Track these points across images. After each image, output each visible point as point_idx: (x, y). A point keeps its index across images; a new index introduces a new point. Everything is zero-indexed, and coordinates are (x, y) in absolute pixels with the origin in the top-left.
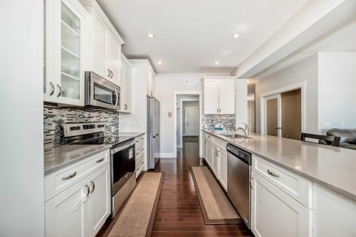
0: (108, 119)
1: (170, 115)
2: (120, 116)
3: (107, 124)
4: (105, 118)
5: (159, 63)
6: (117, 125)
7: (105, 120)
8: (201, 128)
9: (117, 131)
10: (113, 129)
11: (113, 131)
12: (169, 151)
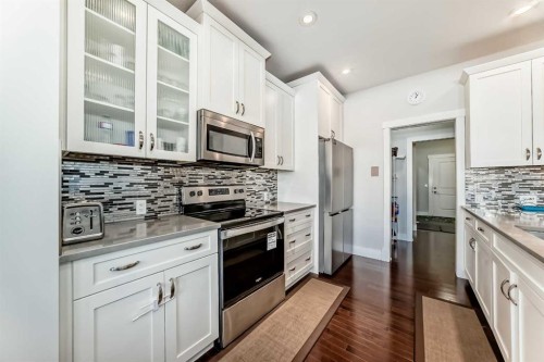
0: (257, 181)
1: (375, 171)
2: (279, 176)
3: (255, 188)
4: (252, 179)
5: (344, 73)
6: (273, 190)
7: (252, 182)
8: (461, 202)
9: (274, 199)
10: (266, 196)
11: (266, 199)
12: (372, 245)
